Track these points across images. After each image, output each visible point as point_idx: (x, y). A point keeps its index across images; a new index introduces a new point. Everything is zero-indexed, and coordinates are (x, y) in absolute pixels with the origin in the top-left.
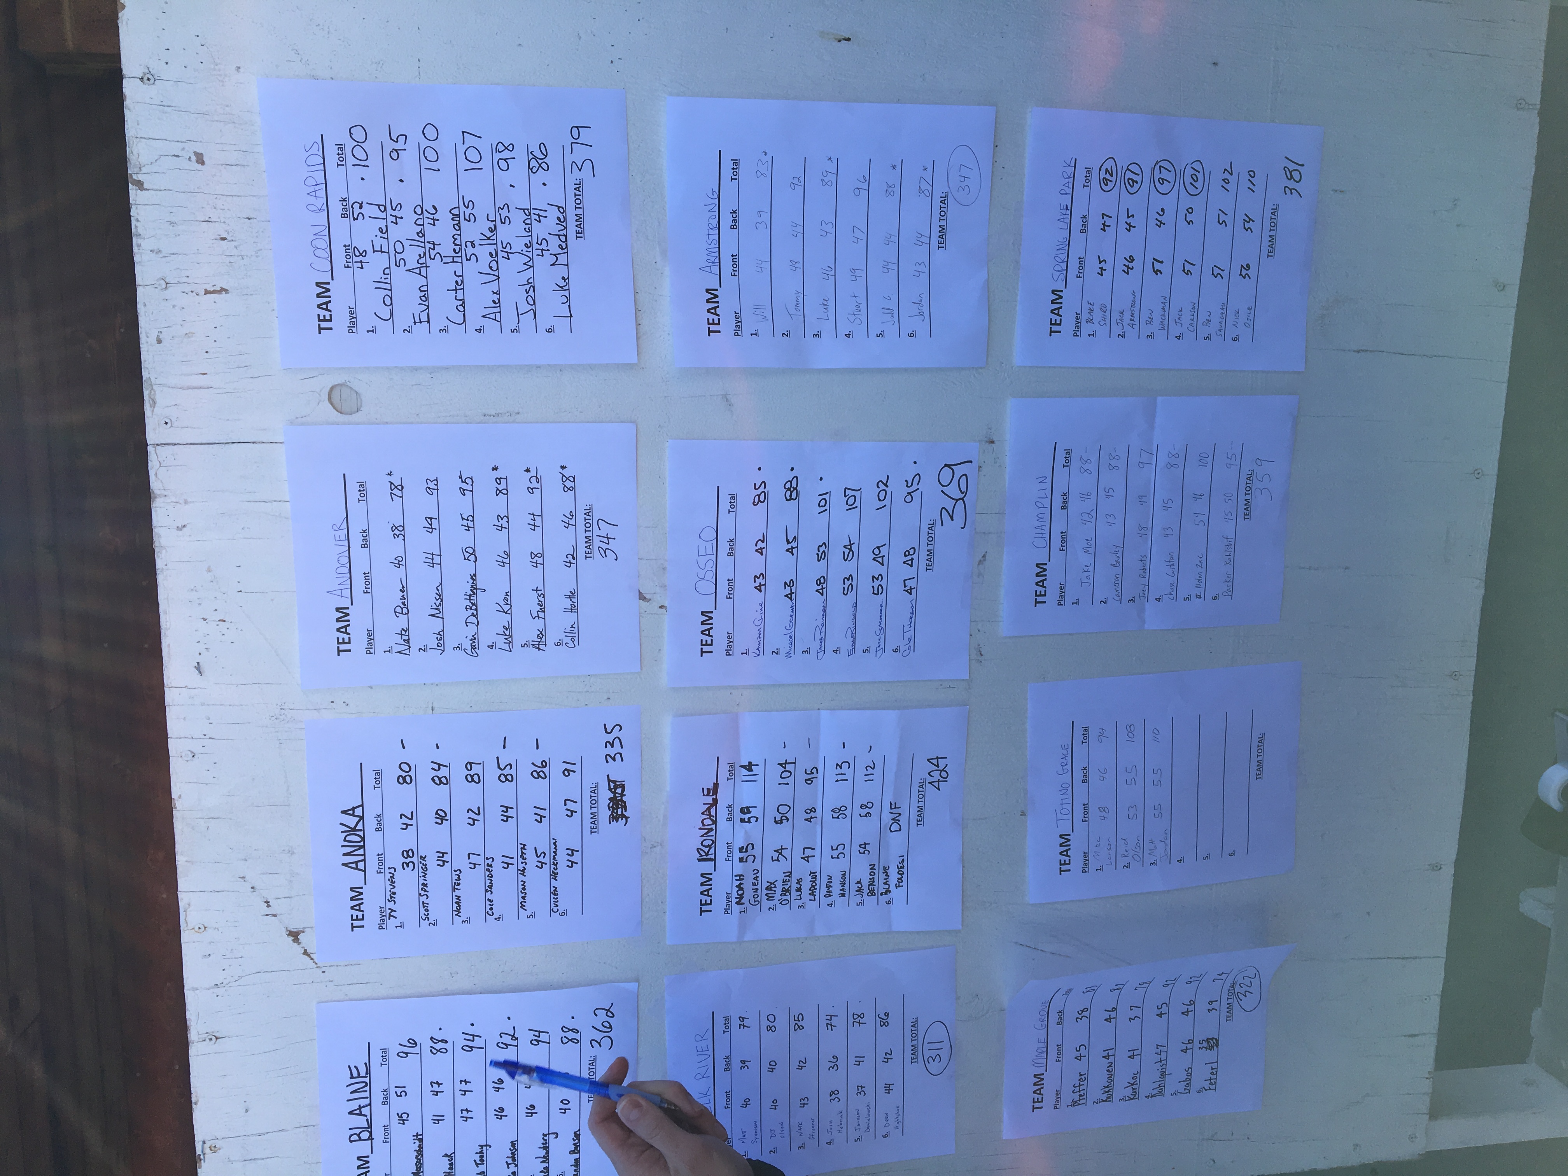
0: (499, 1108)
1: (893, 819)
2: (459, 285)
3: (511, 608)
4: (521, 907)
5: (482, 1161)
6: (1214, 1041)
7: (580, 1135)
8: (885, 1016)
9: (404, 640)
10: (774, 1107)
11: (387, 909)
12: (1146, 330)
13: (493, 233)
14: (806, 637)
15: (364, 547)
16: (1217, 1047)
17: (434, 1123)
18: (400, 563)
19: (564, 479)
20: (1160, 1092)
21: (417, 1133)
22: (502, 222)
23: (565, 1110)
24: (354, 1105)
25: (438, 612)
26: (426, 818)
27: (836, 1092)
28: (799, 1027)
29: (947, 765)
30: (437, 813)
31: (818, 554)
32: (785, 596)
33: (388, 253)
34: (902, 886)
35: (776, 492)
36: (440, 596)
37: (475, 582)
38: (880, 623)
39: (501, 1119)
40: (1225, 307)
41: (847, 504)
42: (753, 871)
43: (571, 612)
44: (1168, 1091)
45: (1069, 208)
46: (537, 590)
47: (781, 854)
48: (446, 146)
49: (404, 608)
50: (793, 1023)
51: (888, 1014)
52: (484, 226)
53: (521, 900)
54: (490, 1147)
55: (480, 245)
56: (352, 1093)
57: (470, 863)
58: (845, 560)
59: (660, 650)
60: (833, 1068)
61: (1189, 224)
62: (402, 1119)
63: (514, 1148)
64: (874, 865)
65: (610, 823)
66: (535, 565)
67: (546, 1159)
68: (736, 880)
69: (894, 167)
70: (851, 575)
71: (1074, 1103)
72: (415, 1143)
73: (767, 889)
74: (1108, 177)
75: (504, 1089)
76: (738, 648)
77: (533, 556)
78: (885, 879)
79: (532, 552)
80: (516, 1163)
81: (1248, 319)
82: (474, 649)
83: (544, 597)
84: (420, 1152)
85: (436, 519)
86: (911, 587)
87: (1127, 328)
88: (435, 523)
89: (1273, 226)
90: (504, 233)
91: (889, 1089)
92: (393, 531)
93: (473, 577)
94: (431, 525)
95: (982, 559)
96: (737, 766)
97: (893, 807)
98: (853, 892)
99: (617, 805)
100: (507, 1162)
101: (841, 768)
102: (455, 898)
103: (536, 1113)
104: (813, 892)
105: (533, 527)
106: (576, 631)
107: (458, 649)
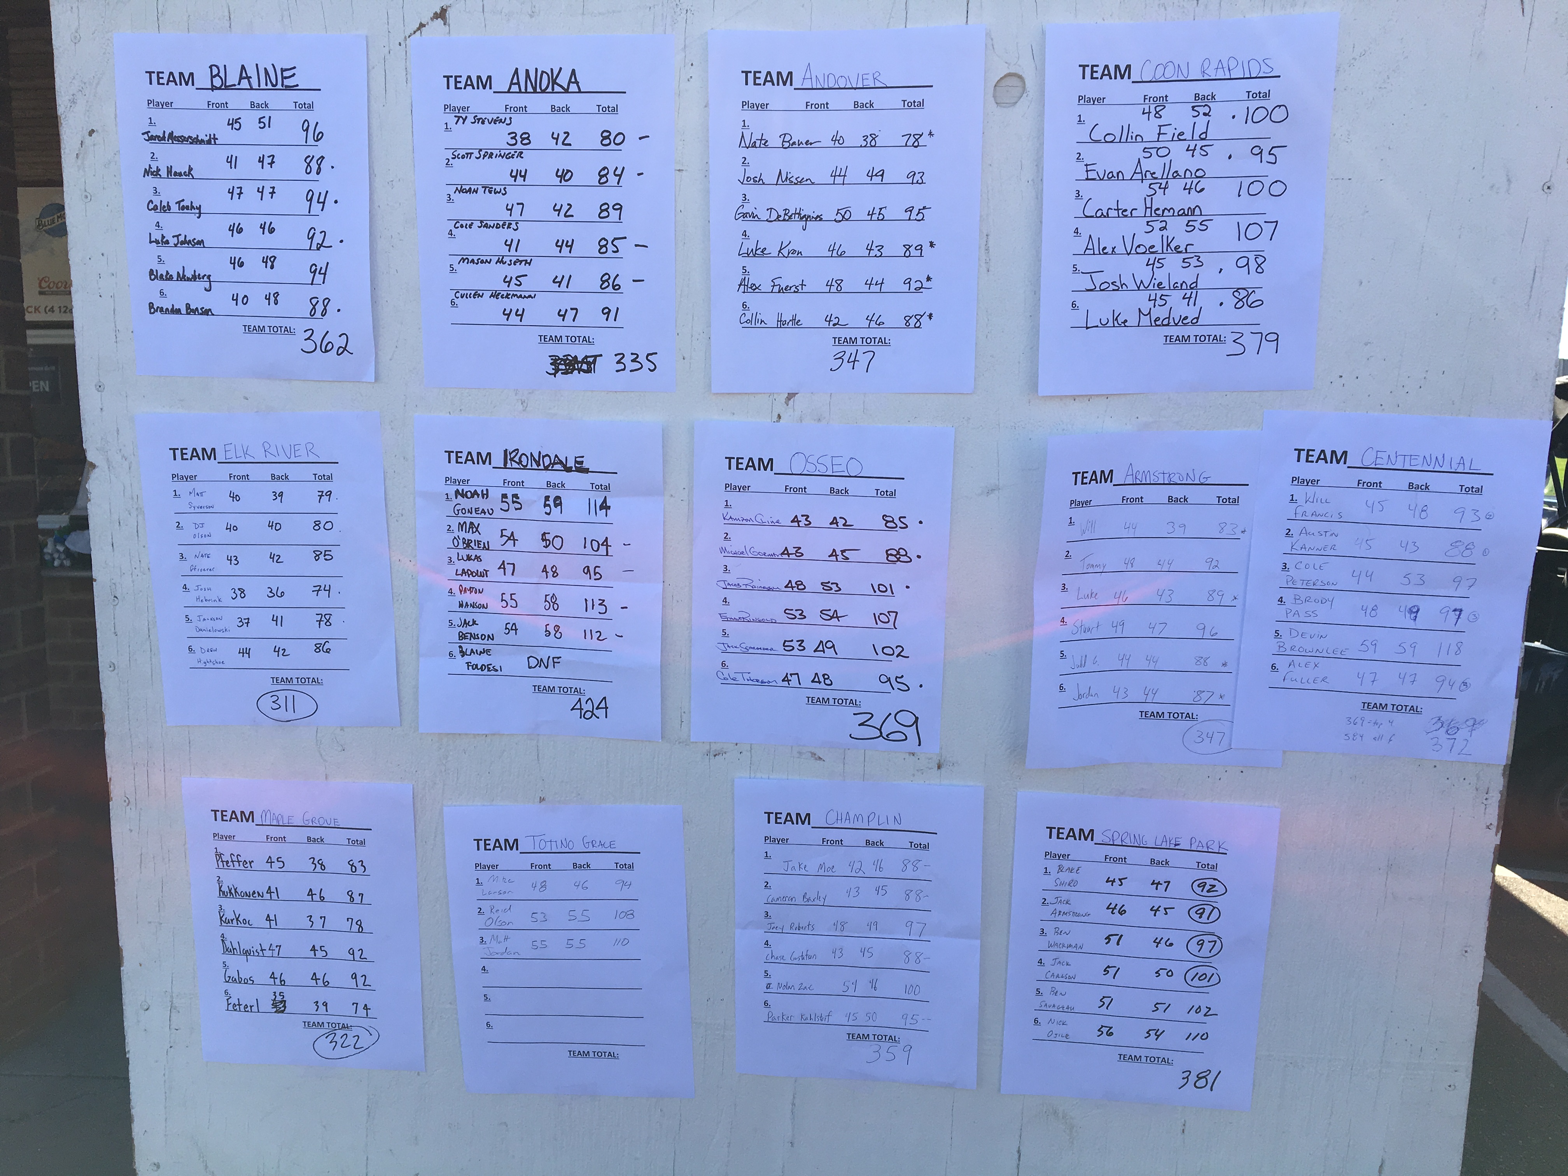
0: (241, 228)
1: (541, 659)
2: (1123, 213)
3: (784, 257)
4: (463, 258)
5: (183, 208)
6: (283, 1009)
7: (208, 315)
8: (327, 650)
9: (755, 142)
10: (229, 527)
11: (466, 115)
12: (1049, 928)
13: (1173, 250)
14: (741, 569)
15: (855, 105)
16: (275, 1012)
17: (228, 157)
18: (837, 142)
19: (918, 317)
20: (227, 950)
21: (217, 139)
22: (1184, 259)
23: (237, 300)
24: (251, 72)
25: (784, 179)
26: (563, 160)
27: (243, 595)
28: (317, 555)
29: (598, 718)
30: (568, 171)
31: (829, 582)
32: (786, 548)
33: (1158, 141)
34: (468, 669)
35: (895, 540)
36: (800, 182)
37: (813, 219)
38: (754, 648)
39: (230, 230)
40: (1070, 1010)
41: (881, 614)
42: (492, 509)
43: (778, 321)
44: (229, 959)
45: (1177, 847)
46: (802, 285)
47: (509, 539)
48: (1263, 203)
49: (788, 143)
50: (322, 549)
51: (328, 652)
52: (1181, 240)
53: (470, 258)
54: (199, 217)
55: (1163, 236)
56: (265, 69)
57: (513, 205)
58: (821, 612)
60: (271, 592)
61: (1156, 973)
62: (235, 124)
63: (195, 244)
64: (493, 639)
65: (550, 356)
66: (829, 284)
67: (182, 278)
68: (482, 491)
69: (1224, 665)
70: (805, 617)
71: (219, 856)
72: (206, 136)
73: (471, 523)
74: (1207, 887)
75: (263, 233)
76: (734, 498)
77: (839, 282)
78: (477, 650)
79: (842, 280)
80: (179, 245)
81: (1056, 1034)
82: (743, 216)
83: (795, 292)
84: (196, 141)
85: (882, 181)
86: (791, 680)
87: (1051, 908)
88: (877, 180)
89: (1152, 1060)
90: (1173, 261)
91: (243, 653)
92: (870, 135)
93: (819, 218)
94: (876, 175)
95: (816, 756)
96: (606, 494)
97: (556, 660)
98: (464, 616)
99: (569, 365)
100: (180, 235)
101: (600, 604)
102: (476, 187)
103: (234, 269)
104: (465, 573)
105: (869, 282)
106: (758, 325)
107: (744, 199)
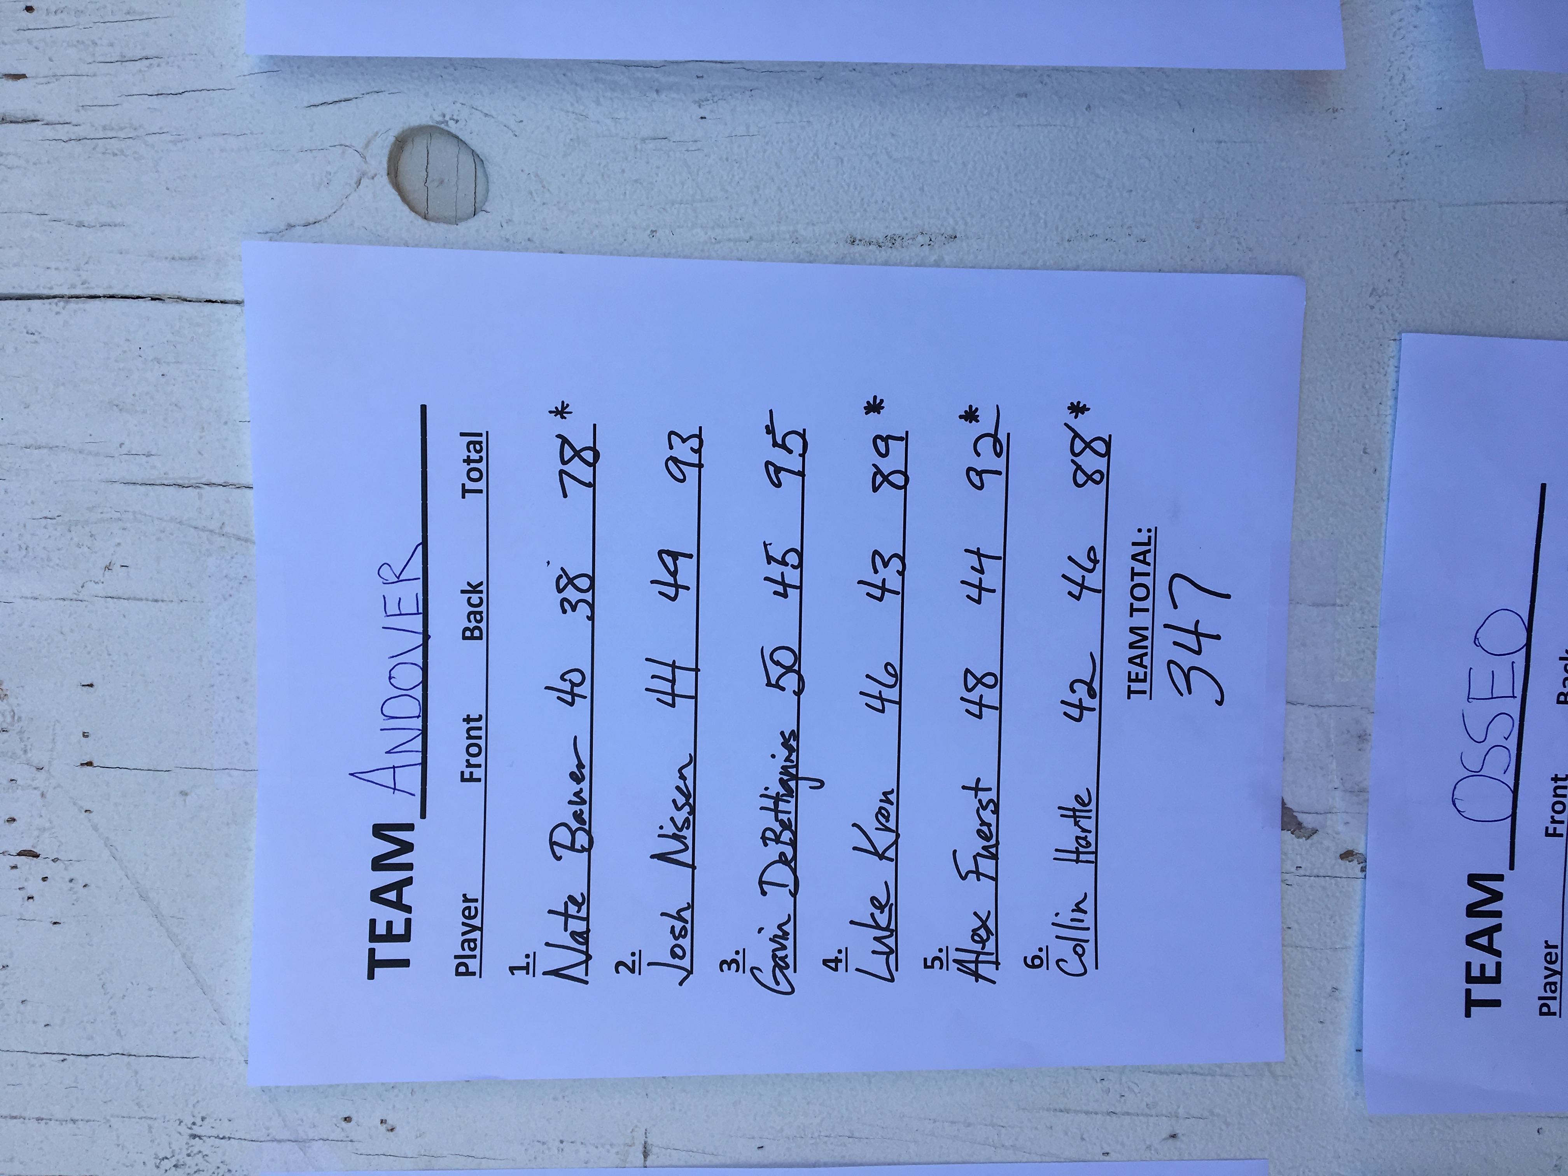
3: (896, 842)
9: (573, 934)
15: (472, 637)
18: (577, 690)
19: (1079, 446)
25: (680, 845)
36: (687, 796)
37: (794, 757)
43: (1077, 861)
46: (976, 789)
49: (578, 831)
59: (1335, 989)
66: (975, 710)
77: (971, 682)
79: (967, 671)
82: (781, 969)
83: (996, 811)
88: (686, 570)
92: (560, 591)
93: (791, 741)
94: (674, 574)
105: (974, 593)
106: (1089, 921)
107: (734, 966)
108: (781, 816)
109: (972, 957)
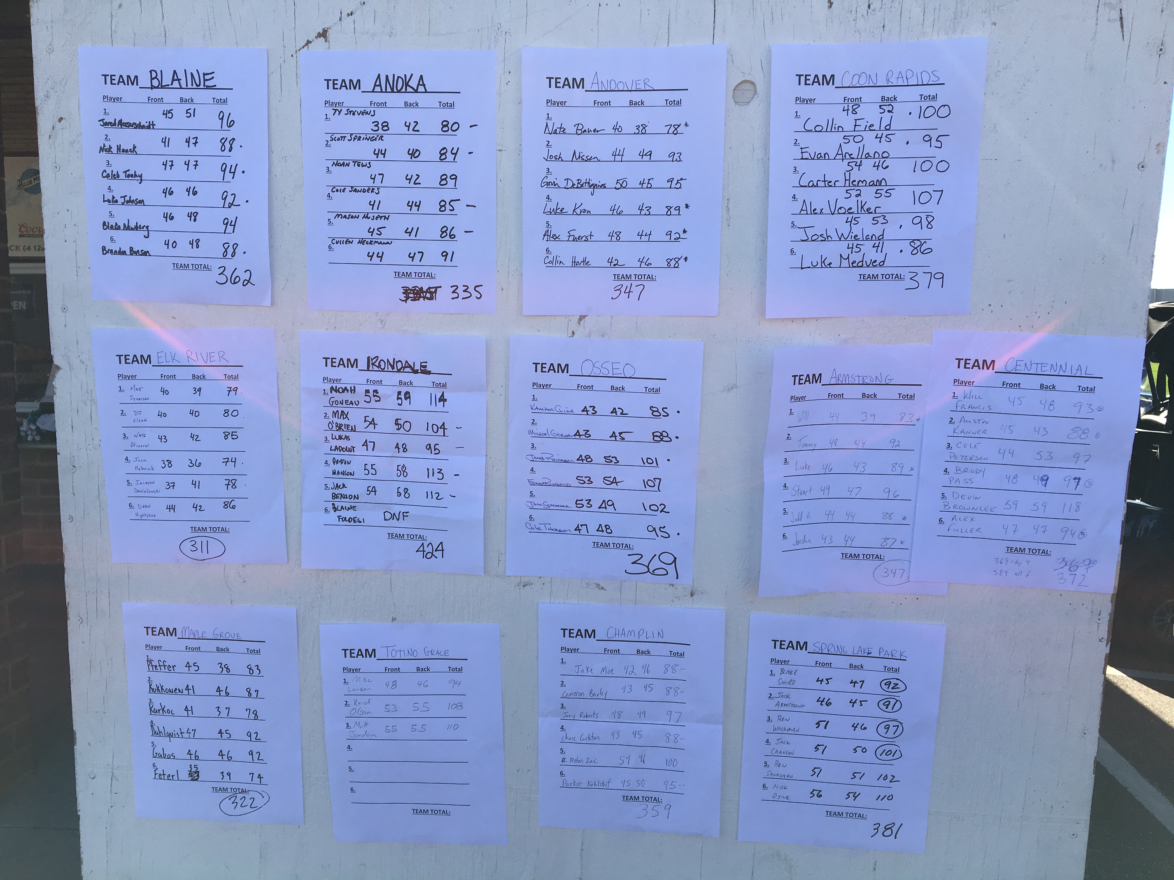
0: (172, 191)
1: (394, 513)
2: (828, 184)
3: (577, 214)
4: (338, 214)
5: (129, 176)
6: (197, 778)
7: (146, 256)
8: (233, 506)
9: (556, 130)
10: (160, 414)
11: (341, 108)
12: (774, 716)
13: (866, 211)
14: (545, 446)
15: (630, 103)
16: (191, 780)
17: (163, 138)
18: (617, 130)
19: (677, 260)
20: (155, 733)
21: (155, 125)
22: (874, 218)
23: (168, 244)
24: (181, 75)
25: (578, 158)
26: (414, 142)
27: (170, 465)
28: (226, 435)
29: (436, 558)
30: (417, 150)
31: (610, 456)
32: (578, 430)
33: (854, 131)
34: (339, 521)
35: (659, 424)
36: (589, 159)
37: (599, 187)
38: (553, 505)
39: (163, 192)
40: (789, 778)
41: (648, 480)
42: (357, 401)
43: (573, 262)
44: (157, 739)
45: (869, 655)
46: (591, 235)
47: (371, 423)
48: (932, 178)
49: (581, 131)
50: (230, 431)
51: (234, 508)
52: (872, 204)
53: (343, 214)
54: (140, 183)
55: (858, 201)
56: (192, 74)
57: (375, 175)
58: (604, 479)
59: (539, 331)
60: (191, 463)
61: (854, 750)
62: (168, 113)
63: (138, 203)
64: (358, 499)
65: (402, 287)
66: (611, 235)
67: (127, 228)
68: (351, 387)
69: (904, 519)
70: (592, 482)
71: (150, 661)
72: (147, 122)
73: (343, 412)
74: (892, 685)
75: (189, 195)
76: (539, 393)
77: (618, 233)
78: (345, 507)
79: (620, 232)
80: (125, 204)
81: (779, 796)
82: (547, 184)
83: (585, 241)
84: (139, 126)
85: (650, 159)
86: (581, 530)
87: (776, 701)
88: (646, 158)
89: (851, 815)
90: (866, 219)
91: (170, 509)
92: (642, 125)
93: (603, 186)
94: (646, 155)
95: (600, 587)
96: (443, 390)
97: (405, 514)
98: (336, 481)
99: (417, 294)
100: (126, 196)
101: (438, 473)
102: (348, 162)
103: (166, 221)
104: (337, 449)
105: (640, 234)
106: (558, 265)
107: (548, 172)
108: (584, 184)
109: (549, 235)
